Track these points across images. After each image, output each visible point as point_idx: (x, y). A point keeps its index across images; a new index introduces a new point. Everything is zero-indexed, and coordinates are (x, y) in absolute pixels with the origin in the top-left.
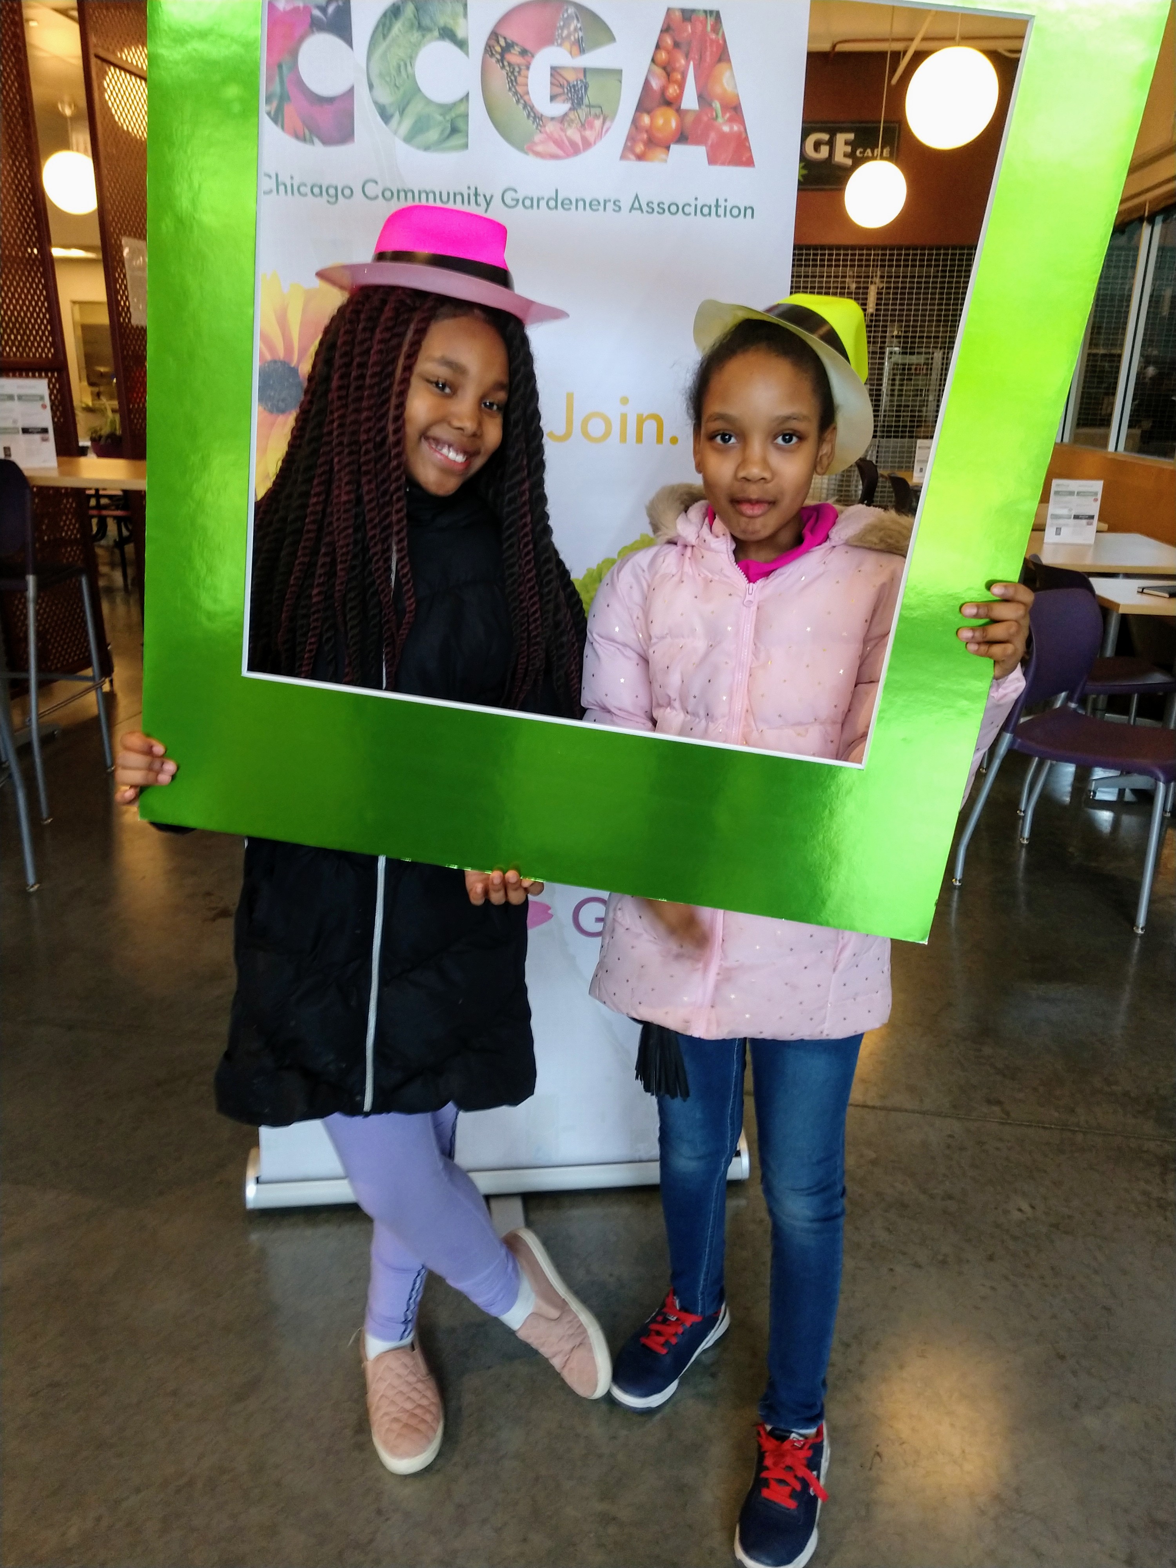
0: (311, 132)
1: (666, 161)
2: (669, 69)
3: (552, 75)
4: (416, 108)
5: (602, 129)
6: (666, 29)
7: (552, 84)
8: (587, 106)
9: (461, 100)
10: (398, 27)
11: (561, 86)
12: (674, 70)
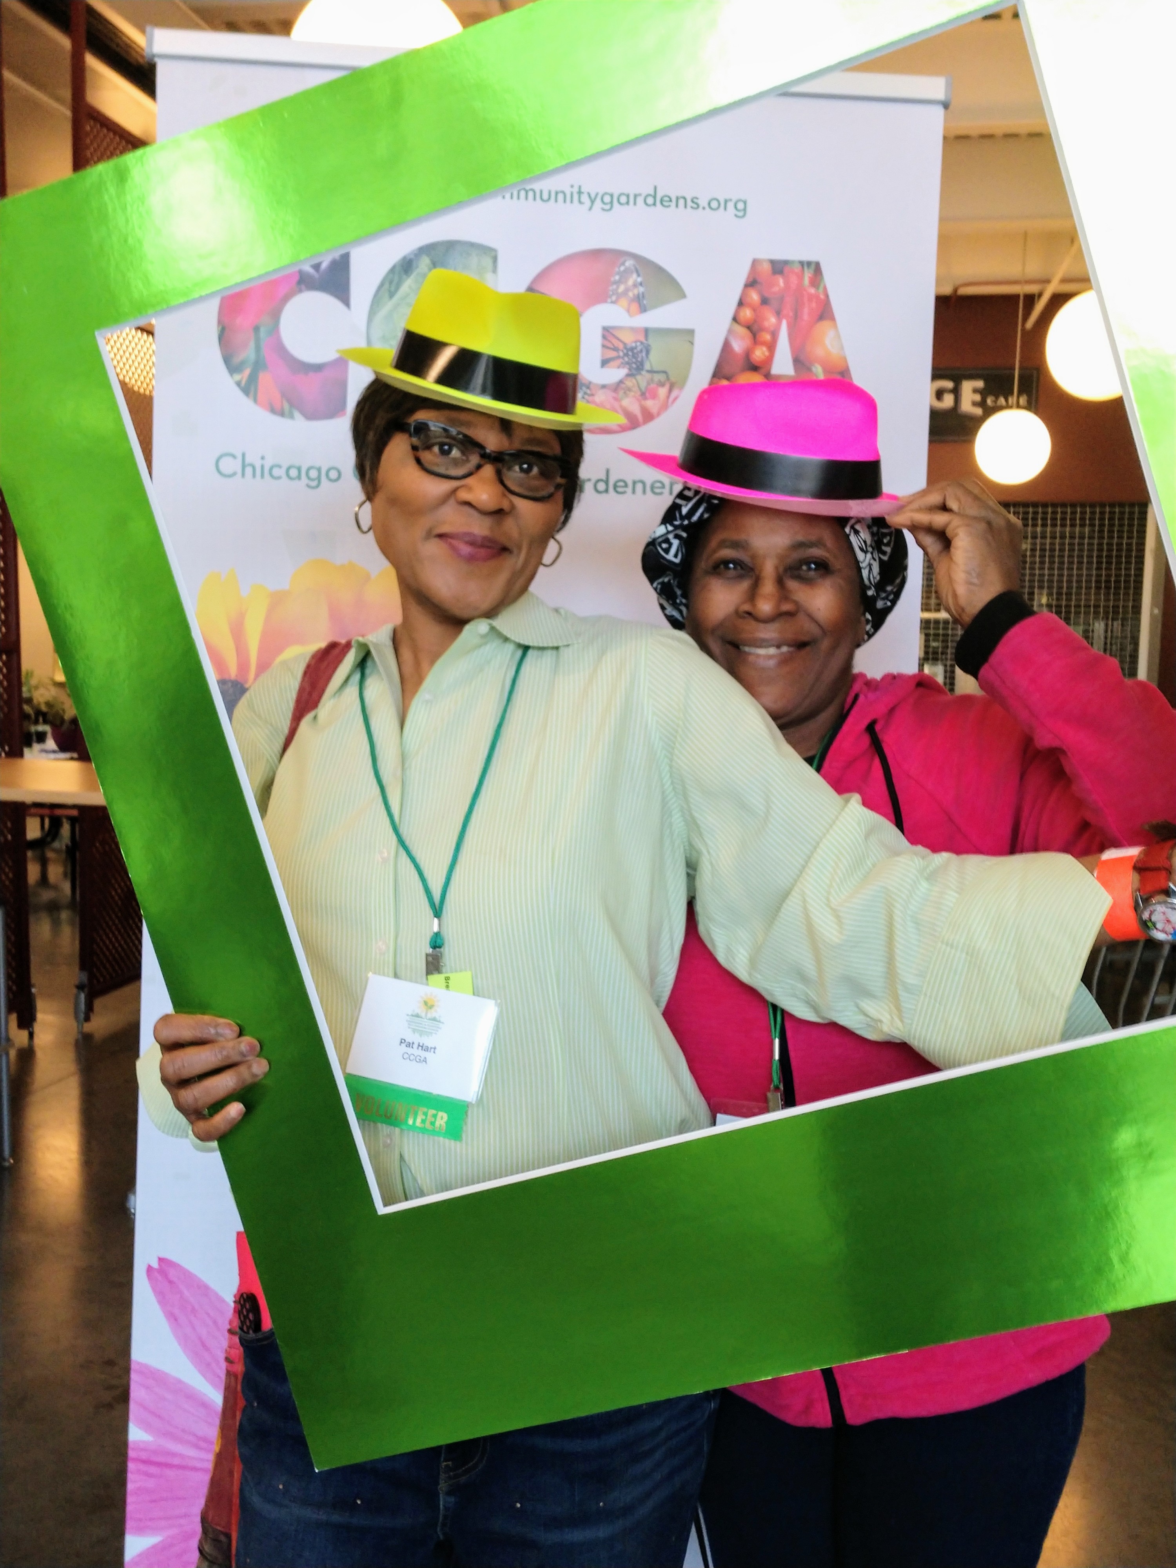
0: (292, 405)
2: (755, 328)
3: (604, 337)
6: (751, 284)
7: (604, 346)
8: (648, 371)
10: (408, 285)
11: (616, 349)
12: (762, 329)
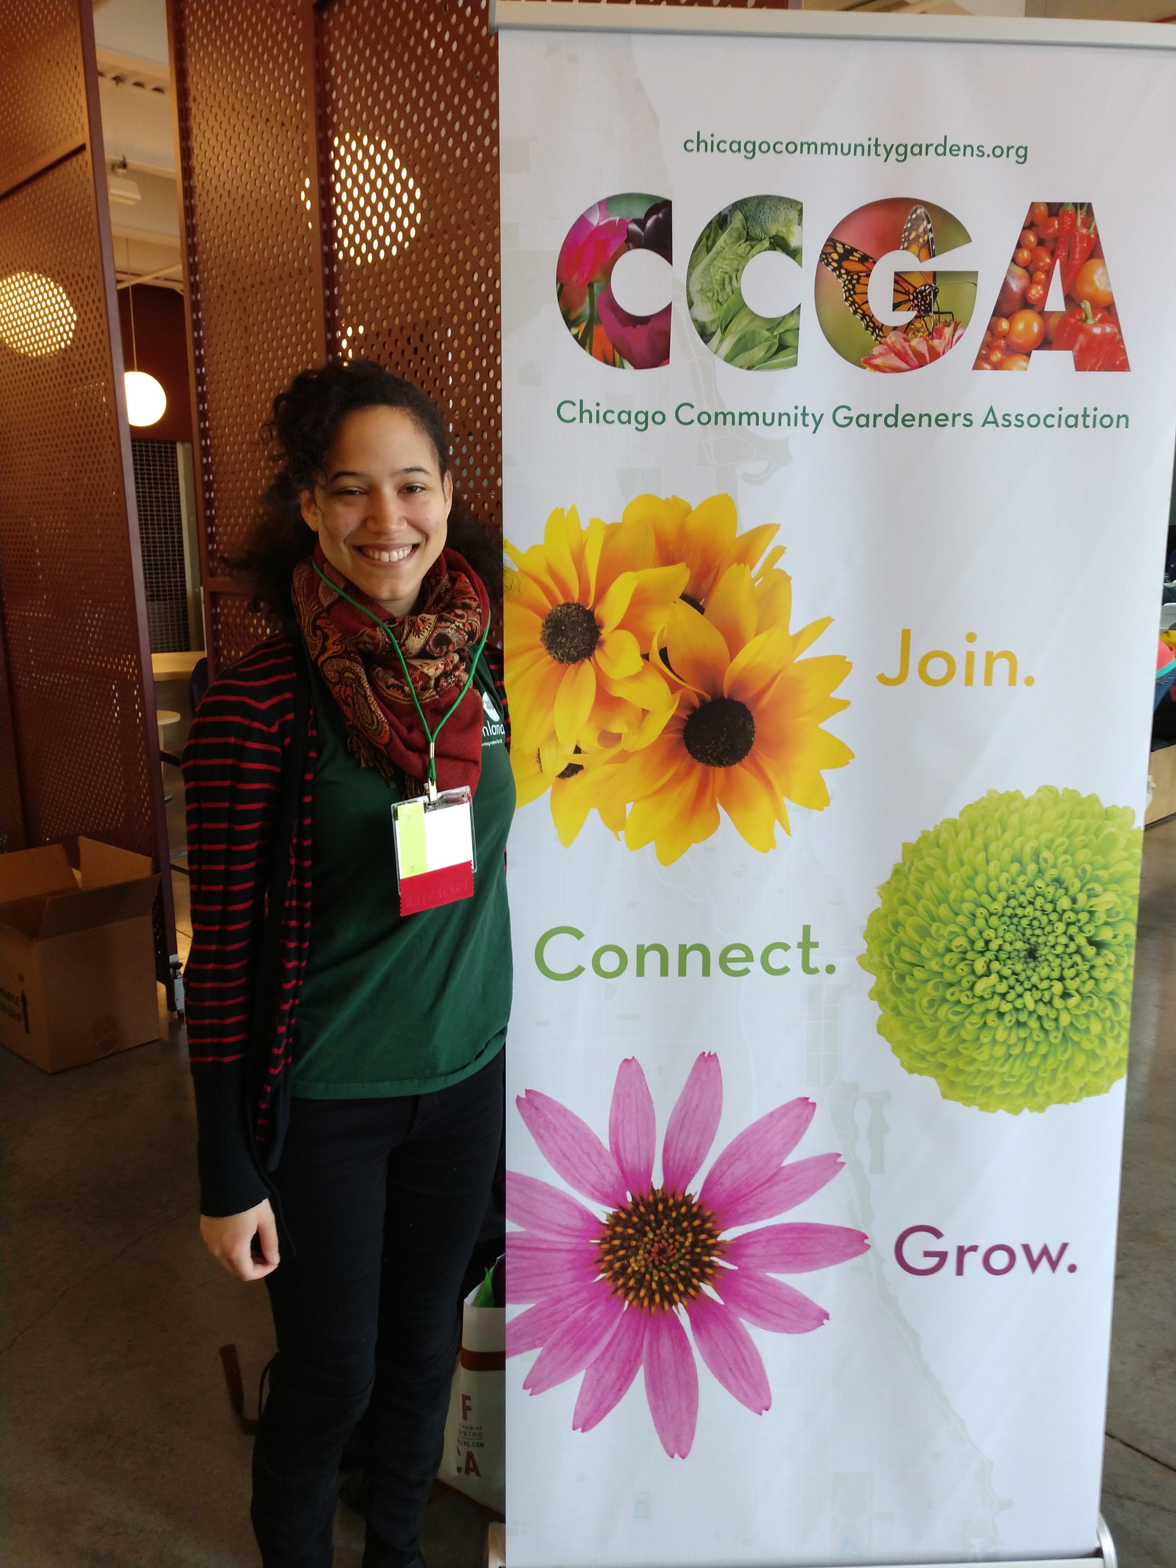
0: (623, 356)
1: (1026, 369)
2: (1031, 268)
3: (896, 282)
4: (739, 326)
5: (953, 336)
6: (1029, 226)
7: (895, 290)
8: (935, 313)
9: (792, 313)
10: (723, 239)
11: (907, 293)
12: (1038, 269)
